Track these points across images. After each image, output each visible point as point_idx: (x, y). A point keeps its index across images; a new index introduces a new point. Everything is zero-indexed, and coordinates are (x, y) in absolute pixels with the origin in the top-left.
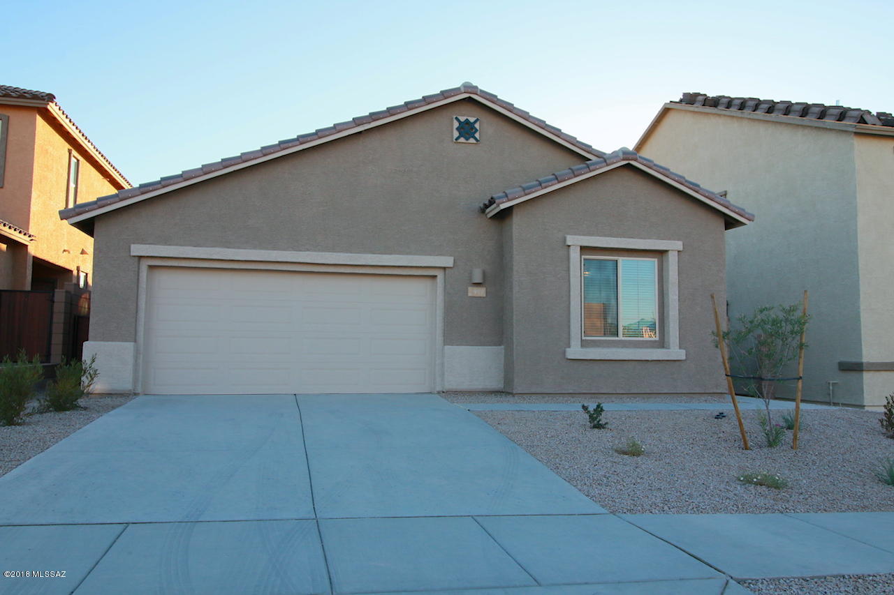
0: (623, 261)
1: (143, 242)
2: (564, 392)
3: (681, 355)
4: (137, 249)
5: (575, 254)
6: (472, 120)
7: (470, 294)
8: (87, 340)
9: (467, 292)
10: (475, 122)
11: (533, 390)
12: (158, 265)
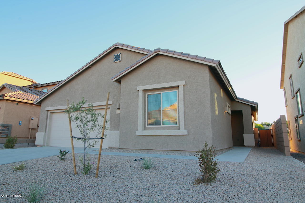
0: (162, 93)
1: (48, 107)
2: (135, 148)
3: (185, 132)
4: (47, 109)
5: (141, 94)
6: (118, 54)
7: (117, 113)
8: (38, 132)
9: (116, 112)
10: (120, 54)
11: (125, 148)
12: (53, 112)
